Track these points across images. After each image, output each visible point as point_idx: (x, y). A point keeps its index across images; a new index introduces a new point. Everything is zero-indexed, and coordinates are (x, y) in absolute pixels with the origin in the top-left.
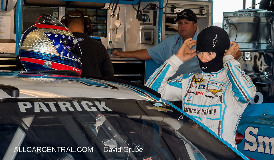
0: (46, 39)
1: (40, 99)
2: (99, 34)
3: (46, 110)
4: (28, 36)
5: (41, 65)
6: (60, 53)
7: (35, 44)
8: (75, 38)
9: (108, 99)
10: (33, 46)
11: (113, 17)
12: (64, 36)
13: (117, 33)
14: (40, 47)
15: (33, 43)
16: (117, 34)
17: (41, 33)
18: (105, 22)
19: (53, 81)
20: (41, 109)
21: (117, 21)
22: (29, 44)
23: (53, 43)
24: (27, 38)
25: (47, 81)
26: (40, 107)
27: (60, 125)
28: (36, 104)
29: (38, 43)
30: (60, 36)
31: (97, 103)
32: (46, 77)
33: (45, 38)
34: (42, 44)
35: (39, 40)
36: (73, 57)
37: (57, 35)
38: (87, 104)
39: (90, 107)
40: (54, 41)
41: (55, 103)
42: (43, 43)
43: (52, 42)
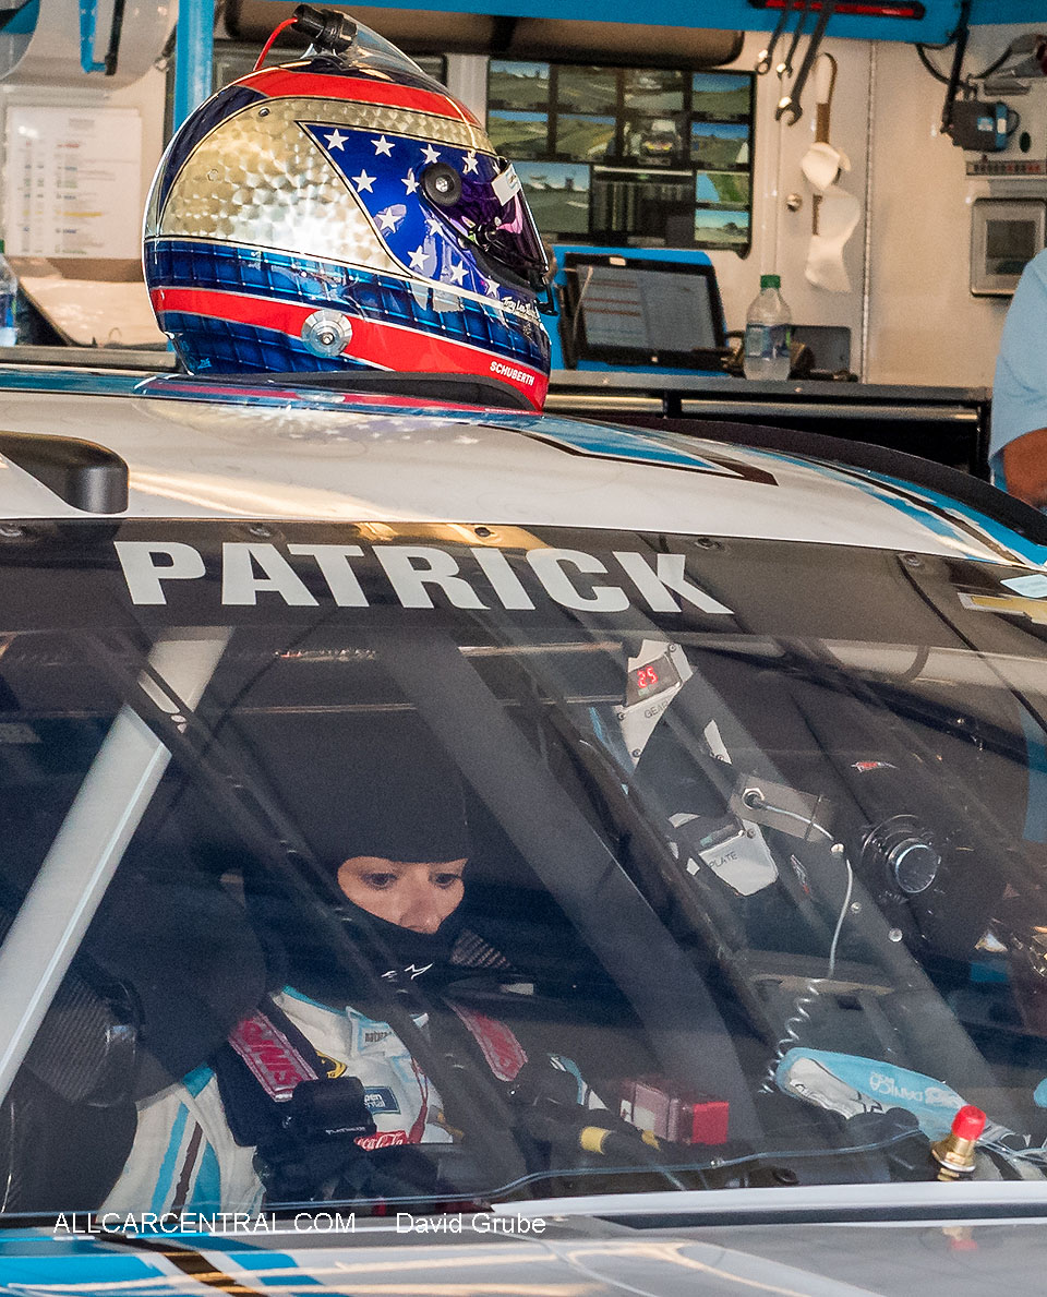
0: (318, 166)
1: (259, 525)
2: (699, 236)
3: (298, 595)
4: (202, 148)
5: (282, 339)
6: (407, 261)
7: (249, 202)
8: (503, 167)
9: (704, 539)
10: (235, 210)
11: (791, 124)
12: (435, 148)
13: (819, 225)
14: (279, 217)
15: (232, 194)
16: (815, 232)
17: (284, 130)
18: (743, 157)
19: (361, 427)
20: (263, 585)
21: (817, 151)
22: (208, 197)
23: (363, 194)
24: (194, 161)
25: (325, 428)
26: (259, 573)
27: (399, 707)
28: (235, 556)
29: (262, 193)
30: (407, 151)
31: (632, 562)
32: (313, 406)
33: (310, 162)
34: (289, 202)
35: (277, 173)
36: (493, 286)
37: (389, 139)
38: (566, 566)
39: (583, 585)
40: (365, 181)
41: (357, 551)
42: (299, 193)
43: (356, 185)
